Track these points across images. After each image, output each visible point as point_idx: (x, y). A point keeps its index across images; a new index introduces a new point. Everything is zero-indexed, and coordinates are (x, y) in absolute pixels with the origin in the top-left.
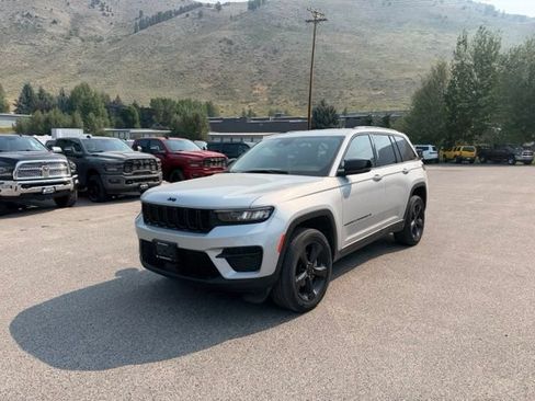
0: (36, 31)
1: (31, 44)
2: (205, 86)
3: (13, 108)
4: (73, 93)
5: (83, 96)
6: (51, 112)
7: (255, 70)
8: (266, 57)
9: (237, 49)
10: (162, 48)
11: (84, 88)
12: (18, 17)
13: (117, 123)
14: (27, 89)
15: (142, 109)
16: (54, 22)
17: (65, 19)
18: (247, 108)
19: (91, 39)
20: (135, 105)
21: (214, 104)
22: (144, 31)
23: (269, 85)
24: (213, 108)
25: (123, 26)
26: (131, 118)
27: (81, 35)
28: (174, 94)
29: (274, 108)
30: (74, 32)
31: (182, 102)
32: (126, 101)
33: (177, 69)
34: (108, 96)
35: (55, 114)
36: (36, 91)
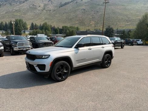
0: (35, 9)
1: (34, 12)
2: (77, 22)
3: (29, 29)
4: (43, 25)
5: (45, 26)
6: (37, 30)
7: (91, 17)
8: (94, 13)
9: (86, 11)
10: (66, 12)
11: (46, 23)
12: (31, 5)
13: (54, 33)
14: (32, 24)
15: (60, 29)
16: (40, 6)
17: (42, 5)
18: (88, 28)
19: (48, 10)
20: (58, 28)
21: (79, 27)
22: (62, 8)
23: (95, 21)
24: (79, 29)
25: (56, 6)
26: (57, 31)
27: (46, 9)
28: (68, 25)
29: (96, 28)
30: (44, 9)
31: (70, 27)
32: (56, 27)
33: (70, 18)
34: (51, 26)
35: (39, 30)
36: (34, 24)
